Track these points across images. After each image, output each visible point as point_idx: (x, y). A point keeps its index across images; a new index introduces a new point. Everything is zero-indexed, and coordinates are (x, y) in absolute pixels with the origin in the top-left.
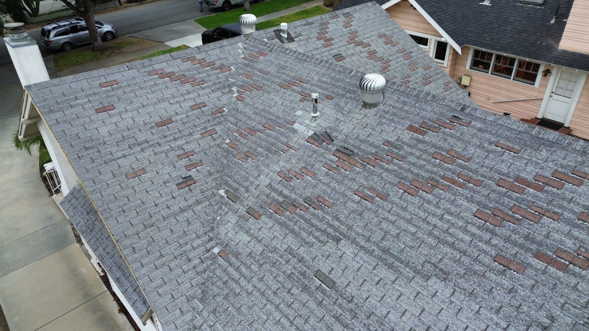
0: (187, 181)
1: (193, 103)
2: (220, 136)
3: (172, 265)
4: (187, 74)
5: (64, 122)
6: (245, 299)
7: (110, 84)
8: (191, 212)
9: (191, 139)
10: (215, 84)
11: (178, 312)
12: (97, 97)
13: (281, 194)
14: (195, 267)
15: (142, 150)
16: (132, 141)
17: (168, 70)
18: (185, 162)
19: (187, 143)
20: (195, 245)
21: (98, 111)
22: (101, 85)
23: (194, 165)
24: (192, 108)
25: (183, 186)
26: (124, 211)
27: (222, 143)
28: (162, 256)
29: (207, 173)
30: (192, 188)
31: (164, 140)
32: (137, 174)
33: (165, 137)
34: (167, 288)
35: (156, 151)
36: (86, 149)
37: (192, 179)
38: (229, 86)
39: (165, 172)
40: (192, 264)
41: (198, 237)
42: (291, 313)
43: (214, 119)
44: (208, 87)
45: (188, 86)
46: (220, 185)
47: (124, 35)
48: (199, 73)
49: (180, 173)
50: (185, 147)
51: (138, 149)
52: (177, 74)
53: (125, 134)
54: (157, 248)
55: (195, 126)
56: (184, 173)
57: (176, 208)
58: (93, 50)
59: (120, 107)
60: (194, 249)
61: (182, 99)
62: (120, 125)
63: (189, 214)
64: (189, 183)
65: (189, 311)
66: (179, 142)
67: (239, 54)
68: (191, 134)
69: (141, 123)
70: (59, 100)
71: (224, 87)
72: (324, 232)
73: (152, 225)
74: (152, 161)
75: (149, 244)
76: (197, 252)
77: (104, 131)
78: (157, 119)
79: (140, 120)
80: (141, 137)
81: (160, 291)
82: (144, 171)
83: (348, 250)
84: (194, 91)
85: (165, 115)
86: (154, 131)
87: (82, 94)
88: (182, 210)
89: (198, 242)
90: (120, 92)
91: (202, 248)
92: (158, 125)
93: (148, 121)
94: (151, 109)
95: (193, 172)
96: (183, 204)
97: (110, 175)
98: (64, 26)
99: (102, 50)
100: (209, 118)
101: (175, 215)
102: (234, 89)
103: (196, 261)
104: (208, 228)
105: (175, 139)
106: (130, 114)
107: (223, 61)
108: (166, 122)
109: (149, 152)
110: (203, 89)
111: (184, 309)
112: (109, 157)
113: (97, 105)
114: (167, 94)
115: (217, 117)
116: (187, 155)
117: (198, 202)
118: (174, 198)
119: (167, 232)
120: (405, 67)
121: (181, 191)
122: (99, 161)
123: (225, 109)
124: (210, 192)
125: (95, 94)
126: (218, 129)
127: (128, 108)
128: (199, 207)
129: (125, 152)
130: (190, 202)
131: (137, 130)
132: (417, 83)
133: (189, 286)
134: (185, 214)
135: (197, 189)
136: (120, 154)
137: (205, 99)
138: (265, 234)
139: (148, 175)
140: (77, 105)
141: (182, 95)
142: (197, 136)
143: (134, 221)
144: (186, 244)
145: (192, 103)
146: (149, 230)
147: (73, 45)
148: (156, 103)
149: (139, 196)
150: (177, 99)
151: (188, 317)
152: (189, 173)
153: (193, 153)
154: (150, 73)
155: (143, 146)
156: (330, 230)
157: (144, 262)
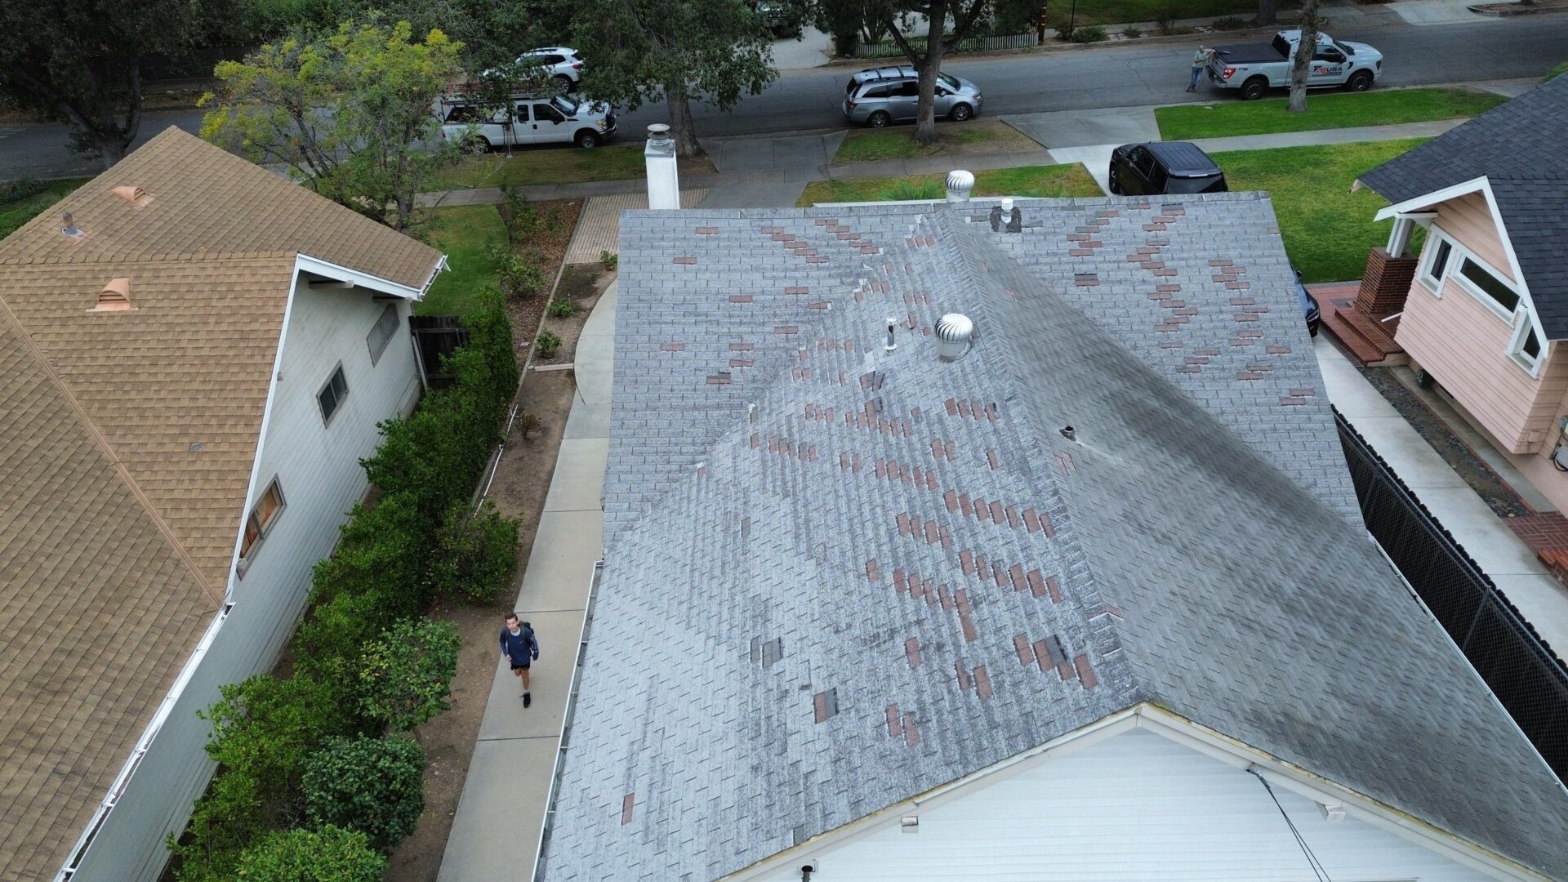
0: (724, 377)
1: (793, 284)
2: (799, 338)
3: (649, 458)
4: (811, 242)
5: (636, 263)
6: (681, 521)
7: (707, 231)
8: (703, 414)
9: (759, 329)
10: (840, 267)
11: (626, 506)
12: (685, 243)
13: (790, 430)
14: (669, 472)
15: (696, 323)
16: (691, 308)
17: (789, 231)
18: (734, 354)
19: (752, 333)
20: (684, 450)
21: (675, 261)
22: (697, 230)
23: (742, 363)
24: (787, 291)
25: (714, 381)
26: (636, 382)
27: (794, 349)
28: (645, 444)
29: (750, 378)
30: (722, 387)
31: (727, 320)
32: (674, 347)
33: (730, 316)
34: (630, 477)
35: (710, 329)
36: (640, 300)
37: (729, 378)
38: (859, 276)
39: (705, 357)
40: (668, 467)
41: (693, 444)
42: (700, 545)
43: (806, 314)
44: (828, 268)
45: (801, 260)
46: (756, 398)
47: (994, 114)
48: (828, 245)
49: (721, 365)
50: (746, 337)
51: (692, 319)
52: (797, 240)
53: (688, 297)
54: (645, 435)
55: (775, 315)
56: (725, 367)
57: (691, 402)
58: (913, 136)
59: (703, 262)
60: (681, 453)
61: (782, 274)
62: (690, 285)
63: (699, 415)
64: (722, 381)
65: (636, 510)
66: (743, 329)
67: (907, 232)
68: (763, 324)
69: (714, 291)
70: (644, 236)
71: (850, 275)
72: (785, 483)
73: (655, 409)
74: (698, 339)
75: (640, 426)
76: (681, 458)
77: (669, 285)
78: (735, 291)
79: (714, 286)
80: (704, 307)
81: (622, 477)
82: (683, 347)
83: (786, 506)
84: (804, 268)
85: (748, 290)
86: (722, 305)
87: (671, 235)
88: (695, 408)
89: (691, 449)
90: (712, 244)
91: (690, 458)
92: (732, 299)
93: (724, 290)
94: (736, 276)
95: (735, 371)
96: (700, 401)
97: (645, 338)
98: (888, 79)
99: (927, 140)
100: (800, 310)
101: (684, 409)
102: (862, 282)
103: (675, 467)
104: (710, 439)
105: (741, 323)
106: (708, 275)
107: (873, 237)
108: (742, 298)
109: (702, 328)
110: (818, 268)
111: (633, 506)
112: (657, 318)
113: (679, 254)
114: (768, 262)
115: (812, 314)
116: (741, 347)
117: (719, 407)
118: (695, 390)
119: (665, 423)
120: (1222, 333)
121: (708, 386)
122: (644, 319)
123: (829, 305)
124: (739, 401)
125: (685, 239)
126: (802, 328)
127: (711, 267)
128: (716, 413)
129: (676, 319)
130: (709, 403)
131: (704, 297)
132: (1223, 369)
133: (652, 486)
134: (696, 413)
135: (727, 390)
136: (669, 319)
137: (811, 283)
138: (744, 466)
139: (685, 354)
140: (658, 247)
141: (786, 270)
142: (768, 329)
143: (641, 397)
144: (676, 444)
145: (791, 284)
146: (648, 412)
147: (889, 119)
148: (746, 271)
149: (662, 372)
150: (775, 274)
151: (632, 515)
152: (731, 370)
153: (750, 347)
154: (763, 230)
155: (699, 319)
156: (790, 484)
157: (624, 441)
